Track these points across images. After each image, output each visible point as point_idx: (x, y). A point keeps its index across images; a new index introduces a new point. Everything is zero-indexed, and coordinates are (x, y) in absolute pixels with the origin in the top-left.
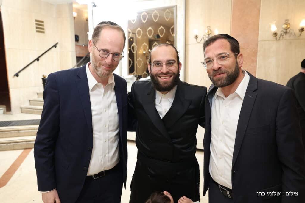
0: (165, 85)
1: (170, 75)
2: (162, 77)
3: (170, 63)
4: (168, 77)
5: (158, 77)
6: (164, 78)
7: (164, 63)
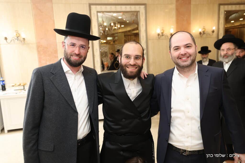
0: (131, 74)
1: (136, 67)
2: (129, 67)
3: (137, 57)
4: (134, 68)
5: (126, 67)
6: (131, 68)
7: (133, 57)
